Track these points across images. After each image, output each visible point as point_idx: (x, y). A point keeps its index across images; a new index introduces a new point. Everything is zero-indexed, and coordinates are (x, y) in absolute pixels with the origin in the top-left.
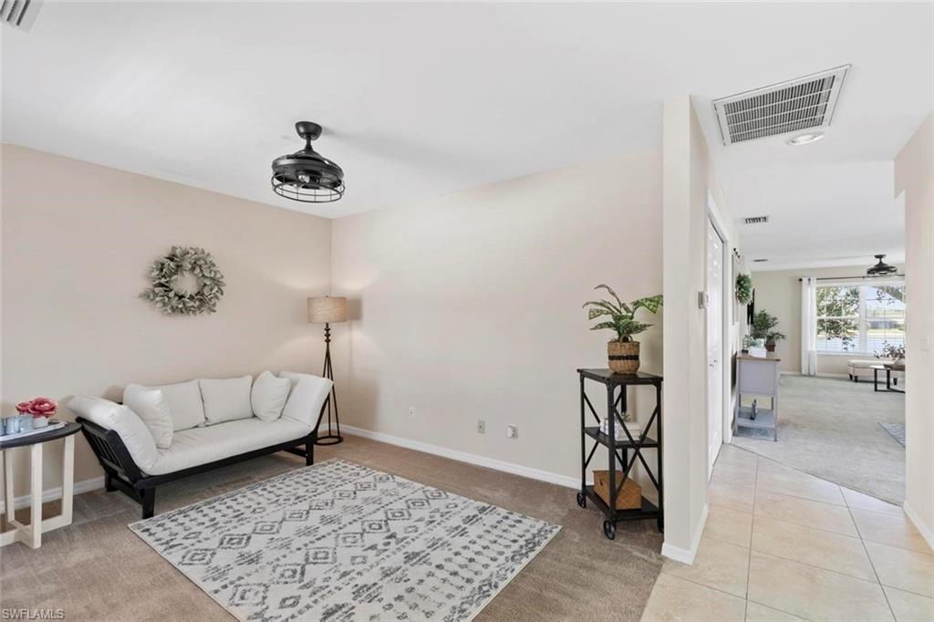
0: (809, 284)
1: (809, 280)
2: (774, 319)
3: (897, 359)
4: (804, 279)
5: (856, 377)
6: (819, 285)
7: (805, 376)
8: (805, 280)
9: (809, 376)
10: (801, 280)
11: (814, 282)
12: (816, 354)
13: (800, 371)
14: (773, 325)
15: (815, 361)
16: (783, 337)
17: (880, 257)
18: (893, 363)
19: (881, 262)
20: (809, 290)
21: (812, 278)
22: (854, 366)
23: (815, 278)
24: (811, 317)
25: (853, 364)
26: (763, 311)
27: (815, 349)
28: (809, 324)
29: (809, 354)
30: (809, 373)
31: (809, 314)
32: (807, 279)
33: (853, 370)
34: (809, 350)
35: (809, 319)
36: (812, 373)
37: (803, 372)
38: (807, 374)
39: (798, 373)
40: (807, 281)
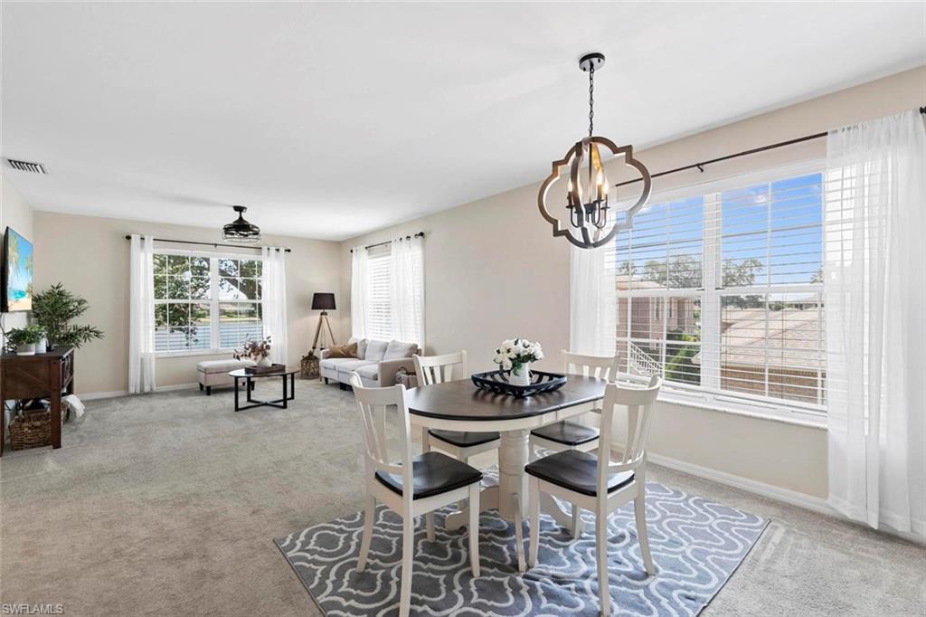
0: (142, 246)
1: (143, 239)
2: (80, 302)
3: (260, 356)
4: (133, 236)
5: (208, 388)
6: (159, 251)
7: (135, 395)
8: (135, 239)
9: (143, 394)
10: (129, 238)
11: (149, 242)
12: (153, 357)
13: (127, 388)
14: (77, 314)
15: (152, 369)
16: (97, 334)
17: (239, 209)
18: (255, 364)
19: (241, 218)
20: (142, 255)
21: (146, 237)
22: (206, 371)
23: (152, 238)
24: (145, 301)
25: (205, 369)
26: (57, 288)
27: (151, 349)
28: (142, 311)
29: (142, 359)
30: (142, 389)
31: (142, 295)
32: (139, 237)
33: (206, 377)
34: (143, 351)
35: (142, 302)
36: (147, 389)
37: (132, 390)
38: (138, 391)
39: (121, 393)
40: (139, 241)
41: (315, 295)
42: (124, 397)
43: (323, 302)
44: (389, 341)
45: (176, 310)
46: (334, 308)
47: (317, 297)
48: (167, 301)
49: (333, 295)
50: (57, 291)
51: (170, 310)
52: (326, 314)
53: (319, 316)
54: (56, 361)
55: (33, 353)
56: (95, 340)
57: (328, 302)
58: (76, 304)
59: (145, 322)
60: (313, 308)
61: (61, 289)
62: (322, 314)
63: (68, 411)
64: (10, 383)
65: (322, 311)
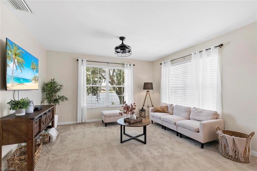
0: (82, 64)
2: (61, 86)
4: (79, 59)
5: (106, 123)
6: (88, 66)
7: (79, 123)
10: (78, 60)
11: (85, 62)
12: (86, 108)
13: (77, 120)
15: (86, 113)
16: (66, 99)
17: (122, 38)
19: (123, 43)
20: (82, 67)
21: (84, 60)
22: (105, 116)
23: (86, 60)
24: (83, 85)
25: (105, 115)
26: (53, 80)
27: (85, 105)
28: (82, 90)
29: (82, 109)
30: (82, 121)
31: (82, 83)
32: (81, 60)
33: (105, 119)
34: (82, 106)
35: (82, 86)
36: (84, 121)
37: (78, 122)
38: (81, 122)
39: (75, 122)
40: (81, 61)
41: (144, 83)
42: (76, 124)
43: (147, 86)
44: (192, 107)
45: (94, 89)
46: (152, 89)
47: (145, 84)
48: (91, 85)
49: (152, 83)
50: (53, 81)
51: (92, 89)
52: (149, 91)
53: (146, 92)
54: (31, 121)
55: (24, 114)
56: (65, 101)
57: (150, 86)
58: (60, 87)
59: (83, 94)
60: (144, 89)
61: (54, 81)
62: (147, 91)
63: (50, 137)
64: (5, 135)
65: (147, 90)
